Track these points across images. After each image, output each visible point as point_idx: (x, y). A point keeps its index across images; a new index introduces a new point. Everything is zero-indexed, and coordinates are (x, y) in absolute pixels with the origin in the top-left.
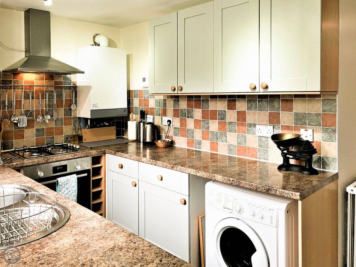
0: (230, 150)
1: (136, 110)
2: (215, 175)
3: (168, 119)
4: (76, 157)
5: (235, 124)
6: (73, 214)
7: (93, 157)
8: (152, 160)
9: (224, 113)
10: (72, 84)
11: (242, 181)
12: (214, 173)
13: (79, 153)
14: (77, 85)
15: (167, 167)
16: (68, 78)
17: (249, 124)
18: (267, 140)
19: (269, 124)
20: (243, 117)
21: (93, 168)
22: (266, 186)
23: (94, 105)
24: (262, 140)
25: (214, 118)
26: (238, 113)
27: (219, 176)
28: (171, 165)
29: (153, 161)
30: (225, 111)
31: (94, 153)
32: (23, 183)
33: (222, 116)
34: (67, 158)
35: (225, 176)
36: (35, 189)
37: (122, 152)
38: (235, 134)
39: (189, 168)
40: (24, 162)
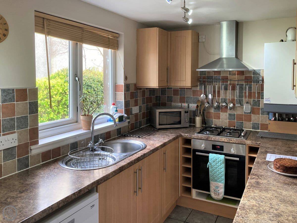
4: (231, 142)
7: (249, 146)
10: (260, 78)
16: (257, 73)
21: (249, 156)
23: (267, 100)
40: (192, 135)
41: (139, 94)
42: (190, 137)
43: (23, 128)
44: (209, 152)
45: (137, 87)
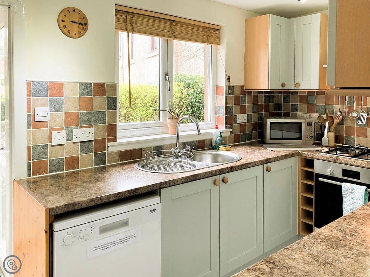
40: (315, 154)
41: (249, 99)
42: (311, 156)
43: (100, 123)
45: (245, 90)
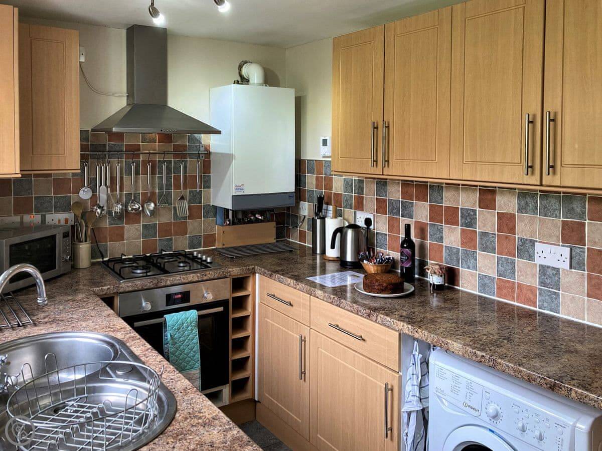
0: (483, 286)
1: (310, 196)
2: (449, 341)
3: (368, 217)
4: (205, 278)
5: (493, 237)
6: (182, 408)
7: (233, 279)
8: (332, 296)
9: (472, 213)
10: (202, 149)
11: (499, 360)
12: (446, 338)
13: (211, 272)
14: (211, 150)
15: (360, 314)
16: (196, 139)
17: (521, 240)
18: (556, 274)
19: (561, 244)
20: (511, 225)
21: (234, 298)
22: (549, 378)
23: (238, 188)
24: (548, 273)
25: (452, 220)
26: (500, 216)
27: (455, 343)
28: (367, 310)
29: (334, 298)
30: (474, 211)
31: (235, 271)
32: (112, 330)
33: (469, 220)
34: (190, 280)
35: (468, 345)
36: (128, 344)
37: (283, 275)
38: (492, 256)
39: (399, 320)
40: (120, 285)
44: (161, 314)
